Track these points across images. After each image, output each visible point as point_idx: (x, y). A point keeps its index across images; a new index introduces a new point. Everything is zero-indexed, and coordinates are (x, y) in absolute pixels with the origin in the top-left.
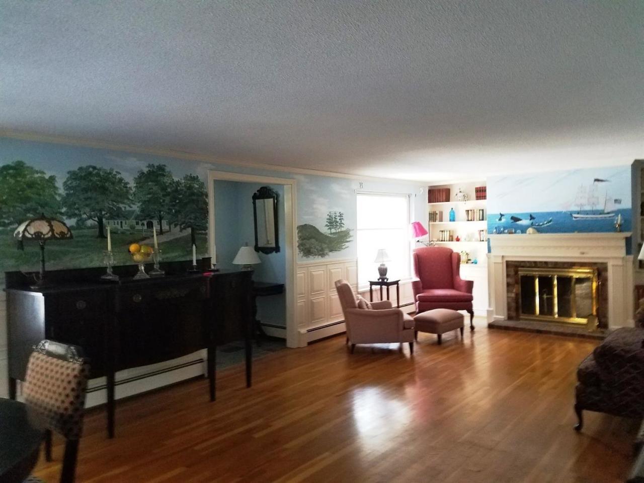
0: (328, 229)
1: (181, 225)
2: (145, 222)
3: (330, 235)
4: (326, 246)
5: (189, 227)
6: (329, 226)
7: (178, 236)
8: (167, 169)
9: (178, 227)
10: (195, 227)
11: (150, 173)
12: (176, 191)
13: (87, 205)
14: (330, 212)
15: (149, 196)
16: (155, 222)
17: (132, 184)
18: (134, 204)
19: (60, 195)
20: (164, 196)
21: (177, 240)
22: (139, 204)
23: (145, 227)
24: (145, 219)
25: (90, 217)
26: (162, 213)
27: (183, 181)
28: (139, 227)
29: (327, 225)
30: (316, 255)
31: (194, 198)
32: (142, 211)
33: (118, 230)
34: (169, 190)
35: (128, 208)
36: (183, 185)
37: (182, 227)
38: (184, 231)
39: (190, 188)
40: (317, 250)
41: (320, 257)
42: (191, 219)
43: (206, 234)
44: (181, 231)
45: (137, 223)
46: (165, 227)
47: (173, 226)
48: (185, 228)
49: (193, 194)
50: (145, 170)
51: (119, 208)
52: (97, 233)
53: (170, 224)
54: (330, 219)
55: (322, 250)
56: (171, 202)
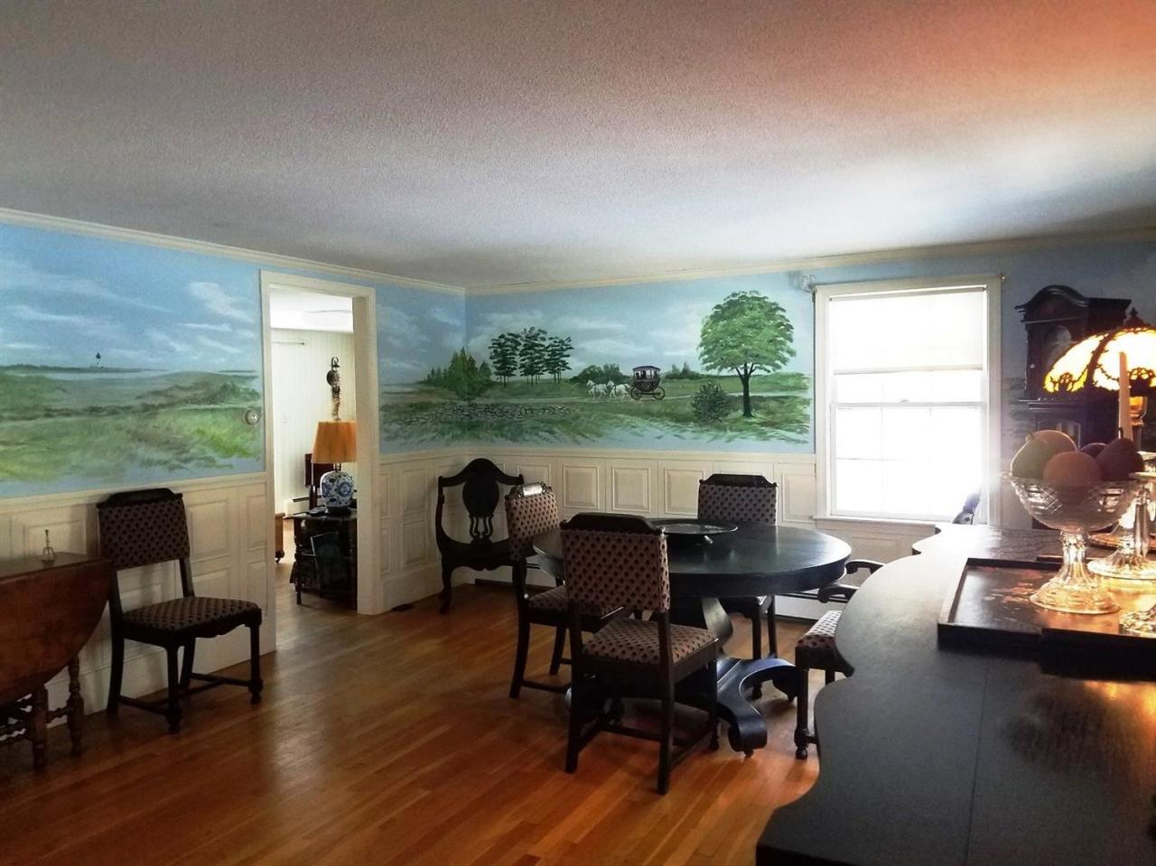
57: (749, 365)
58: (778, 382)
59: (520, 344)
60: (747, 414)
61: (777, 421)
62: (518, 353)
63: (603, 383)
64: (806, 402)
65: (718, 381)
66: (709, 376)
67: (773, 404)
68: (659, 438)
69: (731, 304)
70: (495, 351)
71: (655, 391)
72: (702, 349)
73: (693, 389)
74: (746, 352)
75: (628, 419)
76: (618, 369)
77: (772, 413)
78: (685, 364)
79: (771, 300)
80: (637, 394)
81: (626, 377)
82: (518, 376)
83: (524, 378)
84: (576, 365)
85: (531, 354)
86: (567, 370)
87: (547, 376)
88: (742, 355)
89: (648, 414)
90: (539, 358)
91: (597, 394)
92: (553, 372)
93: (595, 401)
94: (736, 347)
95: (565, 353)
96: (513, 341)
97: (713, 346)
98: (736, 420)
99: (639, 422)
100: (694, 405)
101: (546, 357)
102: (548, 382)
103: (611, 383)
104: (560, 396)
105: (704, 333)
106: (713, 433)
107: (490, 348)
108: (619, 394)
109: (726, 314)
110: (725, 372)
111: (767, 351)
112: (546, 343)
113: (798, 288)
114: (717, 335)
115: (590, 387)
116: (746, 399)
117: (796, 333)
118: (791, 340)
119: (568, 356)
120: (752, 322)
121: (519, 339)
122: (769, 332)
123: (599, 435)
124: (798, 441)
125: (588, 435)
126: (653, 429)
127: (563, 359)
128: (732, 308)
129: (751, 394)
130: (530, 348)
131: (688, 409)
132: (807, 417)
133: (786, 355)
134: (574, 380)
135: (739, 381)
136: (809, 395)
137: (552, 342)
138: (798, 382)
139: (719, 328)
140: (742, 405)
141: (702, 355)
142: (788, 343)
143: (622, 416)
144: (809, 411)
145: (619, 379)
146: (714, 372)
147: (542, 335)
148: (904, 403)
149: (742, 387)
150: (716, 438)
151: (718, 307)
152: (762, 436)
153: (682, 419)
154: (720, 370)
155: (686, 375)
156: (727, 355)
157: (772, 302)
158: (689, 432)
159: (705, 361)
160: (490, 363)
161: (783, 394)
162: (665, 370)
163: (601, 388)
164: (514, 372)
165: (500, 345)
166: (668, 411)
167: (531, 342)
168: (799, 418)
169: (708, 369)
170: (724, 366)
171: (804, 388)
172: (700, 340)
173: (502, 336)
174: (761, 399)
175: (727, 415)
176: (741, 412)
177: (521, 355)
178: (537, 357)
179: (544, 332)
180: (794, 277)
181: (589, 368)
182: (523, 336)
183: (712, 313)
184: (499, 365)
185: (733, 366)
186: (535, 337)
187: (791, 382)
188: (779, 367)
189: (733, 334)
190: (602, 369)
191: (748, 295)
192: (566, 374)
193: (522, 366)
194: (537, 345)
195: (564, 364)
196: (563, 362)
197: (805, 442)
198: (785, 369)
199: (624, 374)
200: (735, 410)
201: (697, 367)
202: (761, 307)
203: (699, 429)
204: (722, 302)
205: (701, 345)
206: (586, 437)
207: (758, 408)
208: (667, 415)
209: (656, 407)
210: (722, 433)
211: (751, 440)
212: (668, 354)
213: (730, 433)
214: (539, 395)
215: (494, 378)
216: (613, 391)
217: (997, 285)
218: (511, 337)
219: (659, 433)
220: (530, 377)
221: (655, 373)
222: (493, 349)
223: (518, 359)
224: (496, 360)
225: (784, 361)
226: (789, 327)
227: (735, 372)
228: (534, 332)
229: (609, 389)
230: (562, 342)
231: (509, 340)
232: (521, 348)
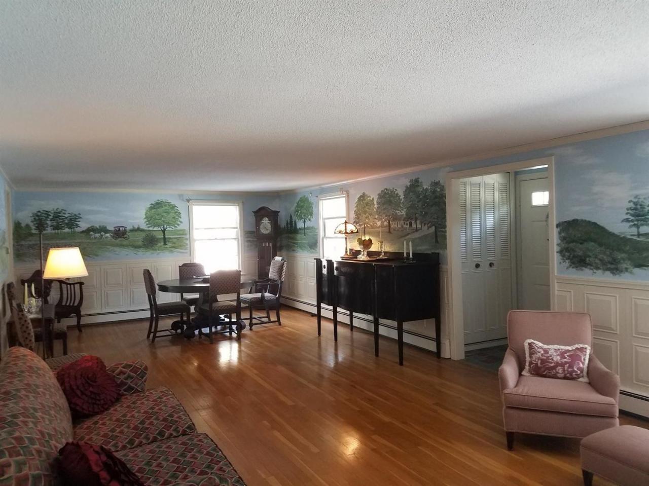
0: (631, 226)
1: (428, 224)
2: (408, 222)
3: (635, 238)
4: (623, 255)
5: (433, 225)
6: (632, 221)
7: (426, 233)
8: (420, 180)
9: (426, 226)
10: (437, 225)
11: (411, 186)
12: (425, 196)
13: (384, 213)
14: (636, 197)
15: (410, 203)
16: (413, 222)
17: (402, 197)
18: (403, 210)
19: (375, 208)
20: (418, 202)
21: (426, 236)
22: (405, 210)
23: (408, 226)
24: (408, 221)
25: (385, 220)
26: (417, 215)
27: (429, 188)
28: (405, 226)
29: (627, 220)
30: (598, 268)
31: (437, 200)
32: (407, 215)
33: (396, 228)
34: (421, 197)
35: (400, 213)
36: (429, 191)
37: (429, 225)
38: (430, 229)
39: (434, 192)
40: (600, 260)
41: (608, 273)
42: (434, 218)
43: (446, 231)
44: (428, 229)
45: (404, 224)
46: (419, 226)
47: (423, 225)
48: (430, 227)
49: (436, 197)
50: (409, 184)
51: (396, 213)
52: (388, 230)
53: (421, 223)
54: (636, 209)
55: (615, 261)
56: (422, 206)
57: (165, 226)
58: (175, 232)
59: (50, 215)
60: (165, 244)
61: (176, 246)
62: (49, 219)
63: (98, 233)
64: (187, 239)
65: (153, 232)
66: (149, 230)
67: (174, 240)
68: (127, 255)
69: (157, 204)
70: (35, 219)
71: (125, 236)
72: (146, 220)
73: (143, 235)
74: (164, 221)
75: (111, 248)
76: (106, 227)
77: (174, 243)
78: (138, 226)
79: (173, 203)
80: (116, 238)
81: (110, 231)
82: (49, 230)
83: (53, 231)
84: (83, 225)
85: (57, 220)
86: (79, 228)
87: (67, 230)
88: (162, 222)
89: (122, 246)
90: (63, 222)
91: (96, 238)
92: (70, 228)
93: (93, 241)
94: (159, 219)
95: (77, 220)
96: (45, 214)
97: (149, 219)
98: (161, 246)
99: (117, 249)
100: (143, 241)
101: (67, 222)
102: (68, 233)
103: (103, 233)
104: (75, 239)
105: (146, 214)
106: (152, 251)
107: (31, 217)
108: (107, 237)
109: (155, 207)
110: (155, 229)
111: (172, 221)
112: (66, 216)
113: (183, 200)
114: (152, 215)
115: (91, 235)
116: (164, 238)
117: (182, 215)
118: (180, 218)
119: (79, 221)
120: (166, 211)
121: (49, 213)
122: (172, 215)
123: (97, 255)
124: (183, 253)
125: (91, 256)
126: (124, 252)
127: (77, 223)
128: (157, 205)
129: (166, 237)
130: (57, 217)
131: (140, 243)
132: (187, 244)
133: (179, 223)
134: (83, 232)
135: (162, 232)
136: (188, 236)
137: (69, 215)
138: (183, 232)
139: (153, 212)
140: (163, 241)
141: (146, 222)
142: (180, 219)
143: (108, 247)
144: (188, 242)
145: (106, 231)
146: (151, 229)
147: (64, 212)
148: (216, 239)
149: (163, 234)
150: (153, 253)
151: (152, 204)
152: (171, 252)
153: (137, 247)
154: (154, 228)
155: (139, 230)
156: (157, 222)
157: (173, 204)
158: (141, 252)
159: (147, 225)
160: (31, 224)
161: (178, 236)
162: (129, 228)
163: (97, 235)
164: (47, 229)
165: (38, 216)
166: (131, 244)
167: (57, 215)
168: (185, 245)
169: (148, 227)
170: (155, 226)
171: (186, 234)
172: (145, 216)
173: (39, 212)
174: (170, 238)
175: (157, 245)
176: (162, 243)
177: (51, 221)
178: (61, 222)
179: (65, 211)
180: (180, 196)
181: (91, 227)
182: (52, 212)
183: (149, 206)
184: (36, 225)
185: (159, 226)
186: (59, 213)
187: (181, 232)
188: (176, 227)
189: (158, 215)
190: (98, 227)
191: (164, 201)
192: (78, 230)
193: (52, 226)
194: (60, 216)
195: (77, 226)
196: (77, 224)
197: (186, 253)
198: (179, 228)
199: (109, 229)
200: (160, 243)
201: (144, 226)
202: (169, 206)
203: (145, 250)
204: (153, 203)
205: (145, 218)
206: (90, 257)
207: (169, 242)
208: (131, 245)
209: (125, 242)
210: (154, 252)
211: (167, 253)
212: (130, 221)
213: (158, 251)
214: (62, 239)
215: (34, 231)
216: (104, 237)
217: (241, 204)
218: (44, 212)
219: (127, 253)
220: (56, 231)
221: (125, 229)
222: (32, 218)
223: (49, 222)
224: (35, 223)
225: (178, 225)
226: (180, 213)
227: (160, 229)
228: (59, 210)
229: (102, 235)
230: (75, 215)
231: (43, 213)
232: (51, 217)
